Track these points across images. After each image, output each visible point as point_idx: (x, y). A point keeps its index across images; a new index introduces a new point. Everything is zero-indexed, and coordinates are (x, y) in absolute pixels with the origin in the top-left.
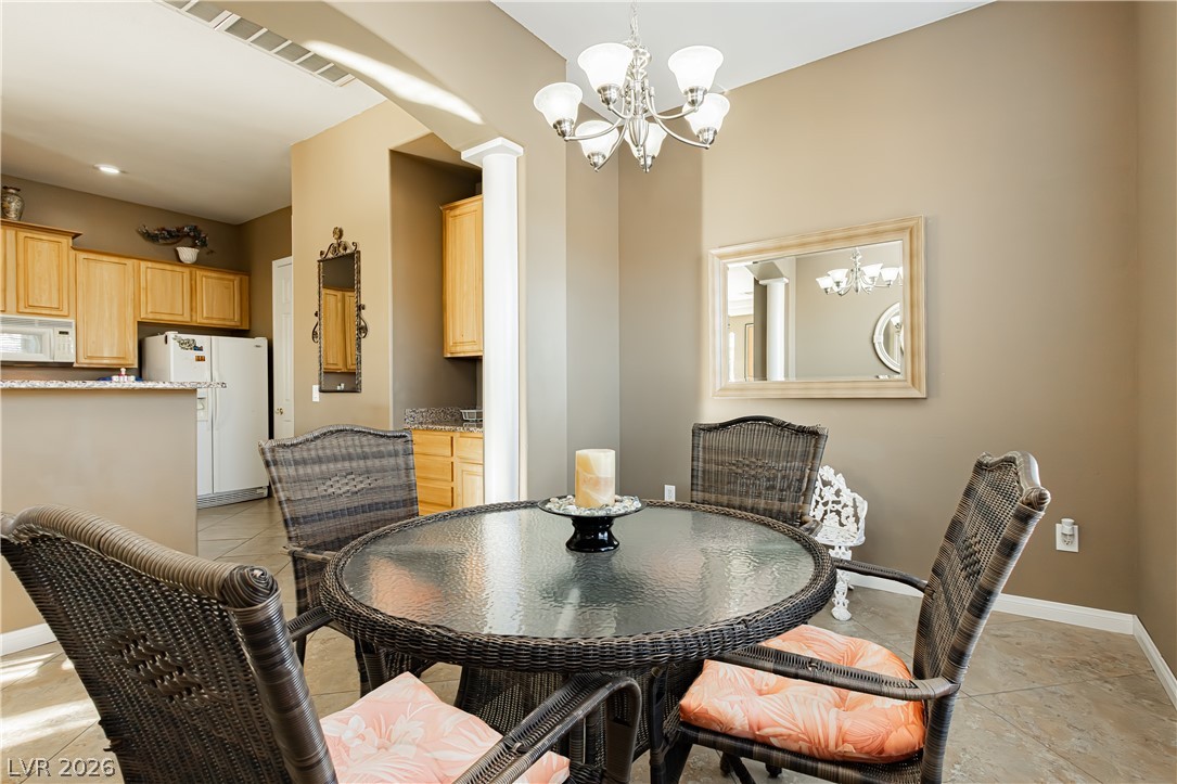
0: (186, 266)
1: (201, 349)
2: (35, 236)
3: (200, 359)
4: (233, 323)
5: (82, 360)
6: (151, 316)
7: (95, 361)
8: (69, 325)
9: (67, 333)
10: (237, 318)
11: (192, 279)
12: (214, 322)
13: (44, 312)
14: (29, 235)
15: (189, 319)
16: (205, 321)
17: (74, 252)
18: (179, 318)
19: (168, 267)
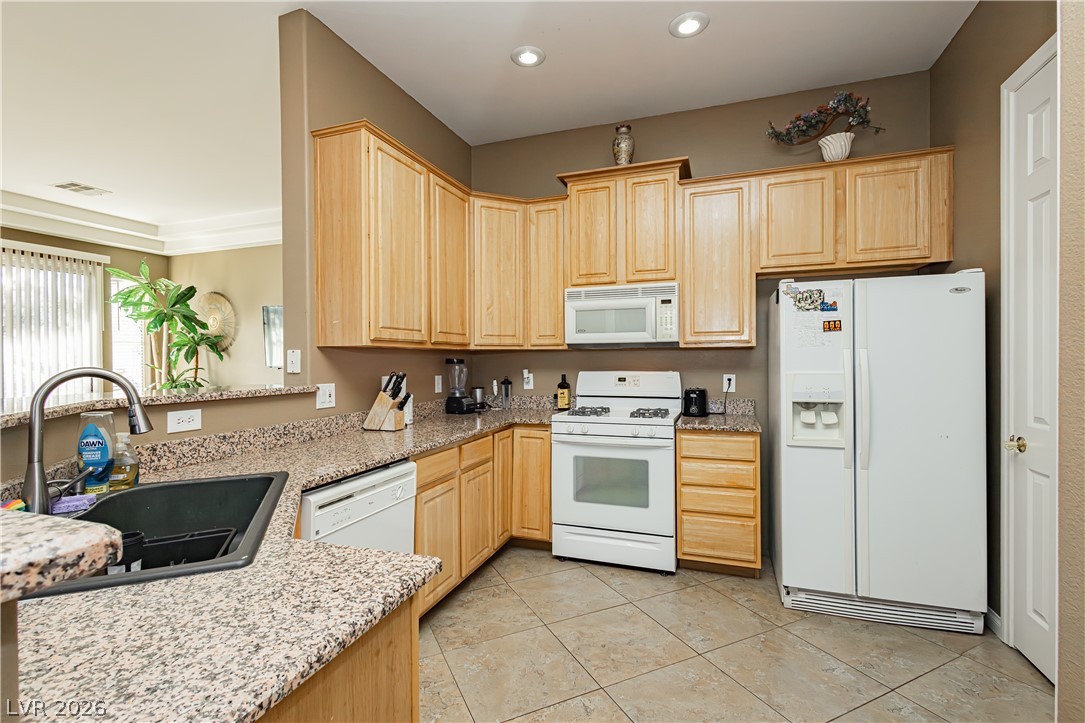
0: (832, 165)
1: (833, 307)
2: (642, 179)
3: (833, 326)
4: (915, 253)
5: (689, 338)
6: (773, 263)
7: (703, 338)
8: (671, 290)
9: (669, 301)
10: (923, 241)
11: (839, 186)
12: (878, 256)
13: (649, 277)
14: (636, 180)
15: (831, 259)
16: (861, 258)
17: (681, 188)
18: (817, 259)
19: (800, 176)
